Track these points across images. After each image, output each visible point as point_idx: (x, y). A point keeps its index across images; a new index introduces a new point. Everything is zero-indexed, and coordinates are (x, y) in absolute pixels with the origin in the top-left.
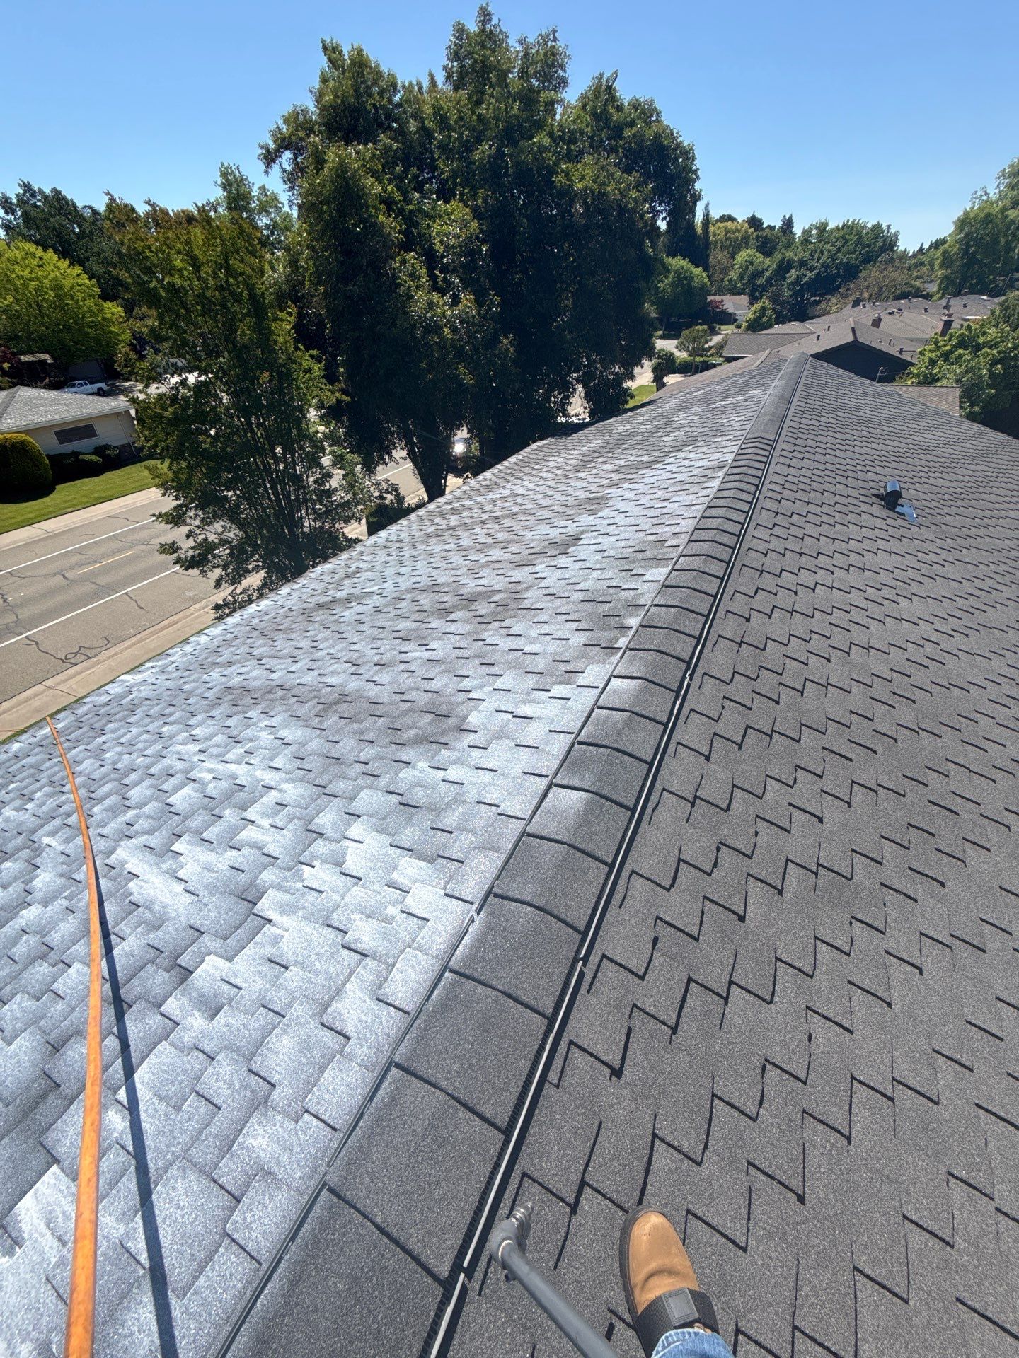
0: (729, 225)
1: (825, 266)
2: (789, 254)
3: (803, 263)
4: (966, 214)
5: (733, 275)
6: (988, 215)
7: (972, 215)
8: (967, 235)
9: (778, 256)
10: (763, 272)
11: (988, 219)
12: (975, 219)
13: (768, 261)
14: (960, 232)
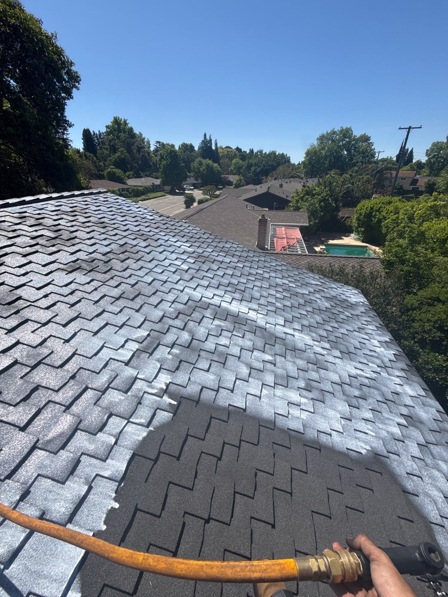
0: (229, 149)
1: (264, 165)
2: (250, 161)
3: (256, 165)
4: (308, 150)
5: (232, 168)
6: (315, 151)
7: (310, 151)
8: (310, 157)
9: (247, 162)
10: (242, 167)
11: (315, 152)
12: (312, 152)
13: (243, 163)
14: (308, 156)
